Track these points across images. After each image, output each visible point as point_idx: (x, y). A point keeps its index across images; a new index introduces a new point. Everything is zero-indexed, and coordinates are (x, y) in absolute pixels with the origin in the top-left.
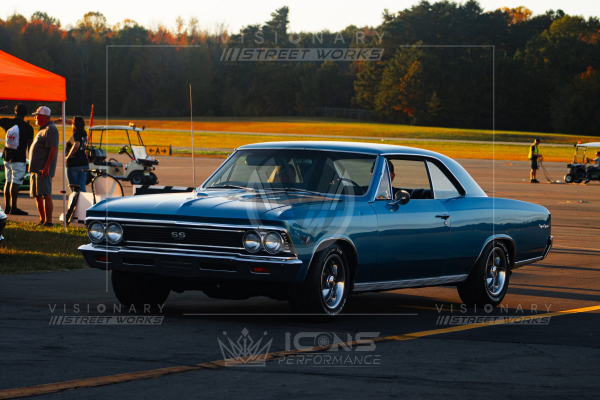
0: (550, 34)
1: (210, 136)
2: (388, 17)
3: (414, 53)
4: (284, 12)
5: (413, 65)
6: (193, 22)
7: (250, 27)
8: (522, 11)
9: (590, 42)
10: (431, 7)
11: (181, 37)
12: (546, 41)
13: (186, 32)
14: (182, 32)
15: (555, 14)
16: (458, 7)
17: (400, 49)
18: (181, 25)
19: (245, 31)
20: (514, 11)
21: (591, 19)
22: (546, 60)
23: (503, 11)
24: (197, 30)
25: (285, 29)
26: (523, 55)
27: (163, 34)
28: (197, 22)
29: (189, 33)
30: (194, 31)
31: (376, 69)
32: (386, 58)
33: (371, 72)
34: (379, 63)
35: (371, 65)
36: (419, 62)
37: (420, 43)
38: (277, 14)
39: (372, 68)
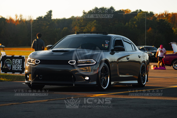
0: (137, 17)
1: (27, 52)
2: (84, 13)
3: (93, 24)
4: (51, 12)
5: (93, 28)
6: (21, 16)
7: (39, 17)
8: (128, 10)
9: (150, 20)
10: (98, 9)
11: (17, 21)
12: (136, 19)
13: (18, 19)
14: (17, 19)
15: (139, 11)
16: (107, 9)
17: (89, 23)
18: (17, 17)
19: (38, 18)
20: (125, 10)
21: (150, 12)
22: (136, 26)
23: (122, 10)
24: (22, 18)
25: (51, 17)
26: (129, 24)
27: (11, 20)
28: (22, 16)
29: (20, 19)
30: (21, 19)
31: (81, 30)
32: (84, 26)
33: (79, 31)
34: (82, 28)
35: (79, 28)
36: (95, 27)
37: (95, 21)
38: (48, 12)
39: (80, 30)
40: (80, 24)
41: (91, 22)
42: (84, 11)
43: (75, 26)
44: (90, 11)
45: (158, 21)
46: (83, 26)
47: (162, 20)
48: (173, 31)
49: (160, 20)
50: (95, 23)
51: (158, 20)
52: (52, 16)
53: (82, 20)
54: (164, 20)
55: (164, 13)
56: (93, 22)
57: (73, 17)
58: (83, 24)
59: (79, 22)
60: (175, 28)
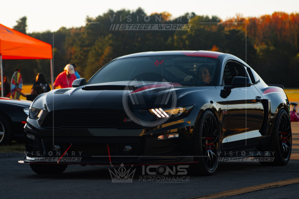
3: (107, 41)
4: (24, 19)
5: (107, 49)
8: (166, 14)
10: (115, 14)
12: (187, 31)
15: (190, 15)
16: (131, 12)
17: (98, 40)
21: (213, 17)
22: (187, 43)
25: (25, 30)
26: (174, 40)
31: (84, 52)
32: (90, 45)
33: (81, 54)
34: (85, 49)
35: (81, 50)
36: (110, 47)
37: (110, 35)
38: (20, 21)
39: (82, 52)
40: (83, 42)
41: (103, 37)
42: (88, 16)
43: (72, 45)
44: (100, 16)
45: (227, 33)
46: (88, 46)
47: (234, 32)
48: (256, 51)
49: (230, 31)
50: (110, 39)
51: (226, 31)
52: (26, 28)
53: (86, 35)
54: (239, 31)
55: (236, 17)
56: (107, 38)
57: (64, 28)
58: (87, 42)
59: (80, 37)
60: (257, 45)
